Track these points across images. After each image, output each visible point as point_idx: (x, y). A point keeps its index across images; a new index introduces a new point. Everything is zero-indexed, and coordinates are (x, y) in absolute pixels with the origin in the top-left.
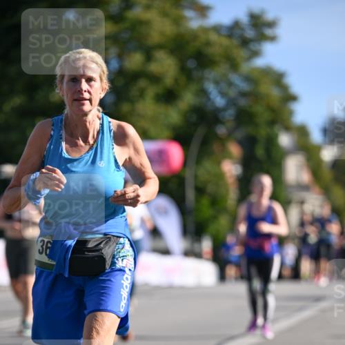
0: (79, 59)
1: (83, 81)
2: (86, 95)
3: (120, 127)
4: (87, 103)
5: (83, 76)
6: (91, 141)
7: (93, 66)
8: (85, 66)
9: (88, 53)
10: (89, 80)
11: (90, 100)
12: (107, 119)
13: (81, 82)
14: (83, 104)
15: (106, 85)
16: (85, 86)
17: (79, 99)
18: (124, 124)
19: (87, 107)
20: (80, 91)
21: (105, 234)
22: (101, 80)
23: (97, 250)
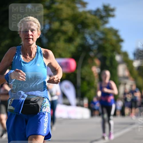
1: (30, 31)
2: (31, 37)
3: (45, 51)
4: (31, 40)
5: (30, 28)
6: (33, 56)
10: (32, 31)
11: (33, 39)
12: (39, 48)
13: (28, 31)
14: (29, 41)
15: (40, 33)
16: (30, 33)
17: (28, 39)
18: (47, 50)
19: (31, 42)
20: (28, 35)
21: (38, 96)
22: (38, 31)
23: (35, 102)
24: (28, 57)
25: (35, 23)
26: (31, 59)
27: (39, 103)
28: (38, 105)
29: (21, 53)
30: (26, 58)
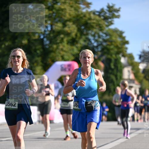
0: (86, 52)
1: (87, 58)
2: (88, 62)
3: (97, 71)
4: (88, 64)
5: (87, 56)
6: (89, 74)
7: (90, 54)
8: (88, 54)
9: (88, 50)
10: (89, 58)
11: (89, 63)
12: (93, 69)
13: (86, 58)
14: (87, 64)
15: (93, 60)
16: (87, 59)
17: (86, 63)
18: (98, 70)
19: (88, 65)
20: (86, 61)
21: (92, 100)
22: (92, 58)
23: (91, 105)
24: (86, 75)
25: (91, 53)
26: (88, 76)
27: (93, 105)
28: (92, 107)
29: (81, 73)
30: (84, 76)
